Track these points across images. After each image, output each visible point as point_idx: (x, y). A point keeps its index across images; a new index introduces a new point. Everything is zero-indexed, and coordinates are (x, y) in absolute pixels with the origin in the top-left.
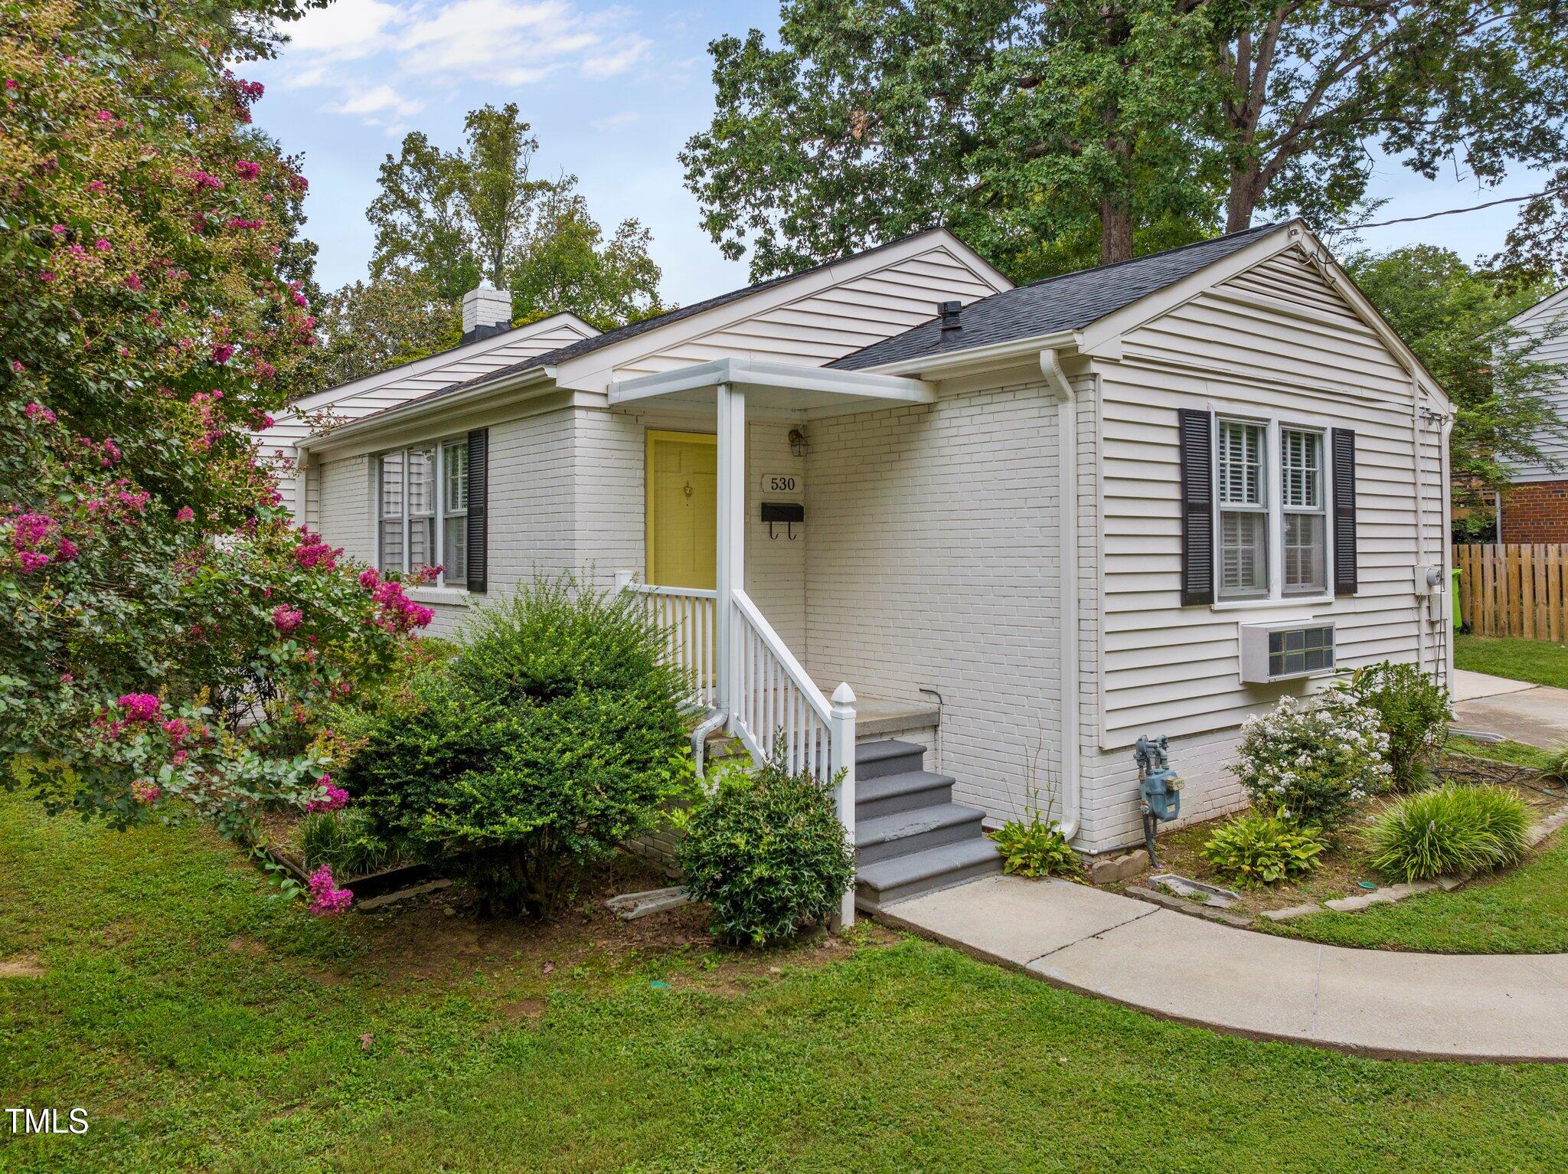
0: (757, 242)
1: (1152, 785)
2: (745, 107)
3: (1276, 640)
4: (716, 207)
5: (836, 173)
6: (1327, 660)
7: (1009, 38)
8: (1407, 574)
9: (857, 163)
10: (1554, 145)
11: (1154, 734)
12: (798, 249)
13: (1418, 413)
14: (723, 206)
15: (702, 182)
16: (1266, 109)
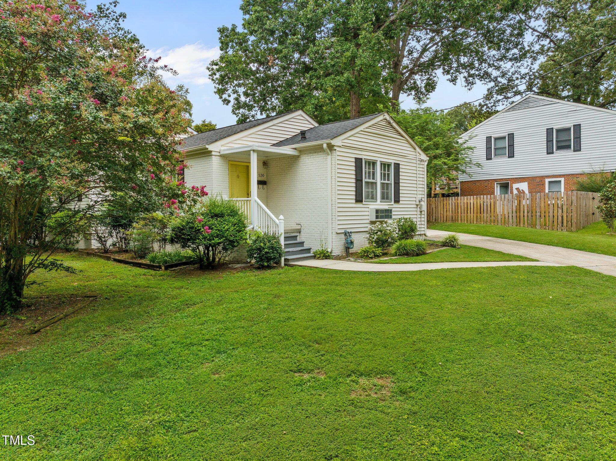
0: (234, 99)
1: (348, 241)
2: (231, 52)
3: (377, 211)
4: (220, 87)
5: (262, 75)
6: (390, 217)
7: (321, 33)
8: (414, 199)
9: (269, 72)
10: (490, 76)
11: (349, 231)
12: (249, 102)
13: (418, 159)
14: (223, 86)
15: (215, 77)
16: (405, 59)
